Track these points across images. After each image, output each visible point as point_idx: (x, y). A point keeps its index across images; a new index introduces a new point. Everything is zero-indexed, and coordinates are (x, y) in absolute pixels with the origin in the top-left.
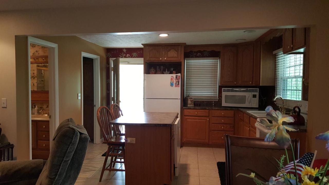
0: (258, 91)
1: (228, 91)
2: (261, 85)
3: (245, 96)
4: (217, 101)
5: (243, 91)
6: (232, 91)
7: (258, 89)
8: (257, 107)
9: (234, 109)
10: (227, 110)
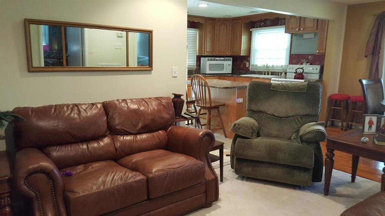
0: (232, 60)
1: (211, 60)
2: (242, 55)
3: (224, 64)
4: (195, 69)
5: (222, 60)
6: (214, 60)
7: (232, 58)
8: (231, 73)
9: (218, 75)
10: (215, 76)
